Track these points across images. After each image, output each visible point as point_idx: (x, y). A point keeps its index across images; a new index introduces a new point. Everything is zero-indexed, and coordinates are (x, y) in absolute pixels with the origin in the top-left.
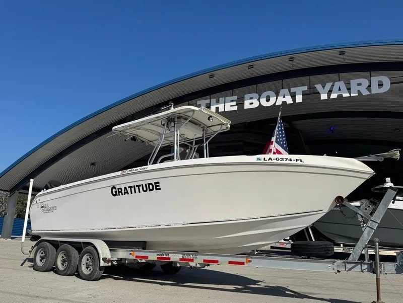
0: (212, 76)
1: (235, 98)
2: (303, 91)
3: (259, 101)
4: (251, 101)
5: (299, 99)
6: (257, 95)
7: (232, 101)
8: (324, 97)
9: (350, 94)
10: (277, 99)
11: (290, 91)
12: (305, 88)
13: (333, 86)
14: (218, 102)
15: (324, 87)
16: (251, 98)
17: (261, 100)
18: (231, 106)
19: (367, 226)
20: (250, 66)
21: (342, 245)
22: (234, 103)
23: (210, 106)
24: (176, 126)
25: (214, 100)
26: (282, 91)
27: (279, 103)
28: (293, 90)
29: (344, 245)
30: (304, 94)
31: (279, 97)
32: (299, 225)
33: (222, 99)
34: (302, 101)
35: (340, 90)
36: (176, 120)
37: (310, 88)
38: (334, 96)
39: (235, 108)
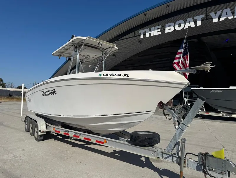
0: (145, 15)
1: (160, 27)
2: (201, 18)
3: (174, 27)
4: (169, 28)
5: (199, 23)
6: (173, 24)
7: (159, 29)
8: (215, 20)
9: (234, 17)
10: (185, 25)
11: (193, 19)
12: (203, 16)
13: (222, 12)
14: (150, 30)
15: (215, 14)
16: (170, 26)
17: (175, 26)
18: (158, 32)
19: (179, 128)
20: (167, 6)
21: (222, 112)
22: (160, 30)
23: (146, 33)
24: (77, 51)
25: (148, 30)
26: (188, 20)
27: (186, 27)
28: (195, 18)
29: (223, 112)
30: (202, 20)
31: (186, 24)
32: (137, 120)
33: (152, 28)
34: (200, 25)
35: (227, 14)
36: (78, 47)
37: (206, 16)
38: (222, 19)
39: (160, 33)
